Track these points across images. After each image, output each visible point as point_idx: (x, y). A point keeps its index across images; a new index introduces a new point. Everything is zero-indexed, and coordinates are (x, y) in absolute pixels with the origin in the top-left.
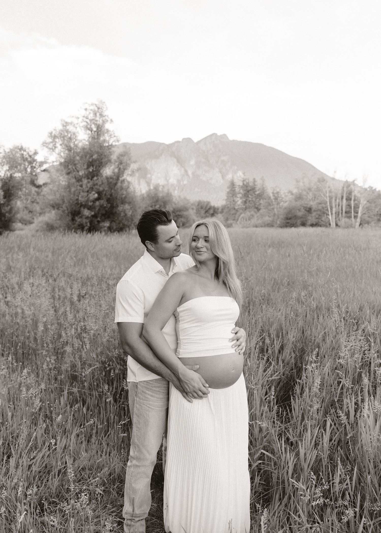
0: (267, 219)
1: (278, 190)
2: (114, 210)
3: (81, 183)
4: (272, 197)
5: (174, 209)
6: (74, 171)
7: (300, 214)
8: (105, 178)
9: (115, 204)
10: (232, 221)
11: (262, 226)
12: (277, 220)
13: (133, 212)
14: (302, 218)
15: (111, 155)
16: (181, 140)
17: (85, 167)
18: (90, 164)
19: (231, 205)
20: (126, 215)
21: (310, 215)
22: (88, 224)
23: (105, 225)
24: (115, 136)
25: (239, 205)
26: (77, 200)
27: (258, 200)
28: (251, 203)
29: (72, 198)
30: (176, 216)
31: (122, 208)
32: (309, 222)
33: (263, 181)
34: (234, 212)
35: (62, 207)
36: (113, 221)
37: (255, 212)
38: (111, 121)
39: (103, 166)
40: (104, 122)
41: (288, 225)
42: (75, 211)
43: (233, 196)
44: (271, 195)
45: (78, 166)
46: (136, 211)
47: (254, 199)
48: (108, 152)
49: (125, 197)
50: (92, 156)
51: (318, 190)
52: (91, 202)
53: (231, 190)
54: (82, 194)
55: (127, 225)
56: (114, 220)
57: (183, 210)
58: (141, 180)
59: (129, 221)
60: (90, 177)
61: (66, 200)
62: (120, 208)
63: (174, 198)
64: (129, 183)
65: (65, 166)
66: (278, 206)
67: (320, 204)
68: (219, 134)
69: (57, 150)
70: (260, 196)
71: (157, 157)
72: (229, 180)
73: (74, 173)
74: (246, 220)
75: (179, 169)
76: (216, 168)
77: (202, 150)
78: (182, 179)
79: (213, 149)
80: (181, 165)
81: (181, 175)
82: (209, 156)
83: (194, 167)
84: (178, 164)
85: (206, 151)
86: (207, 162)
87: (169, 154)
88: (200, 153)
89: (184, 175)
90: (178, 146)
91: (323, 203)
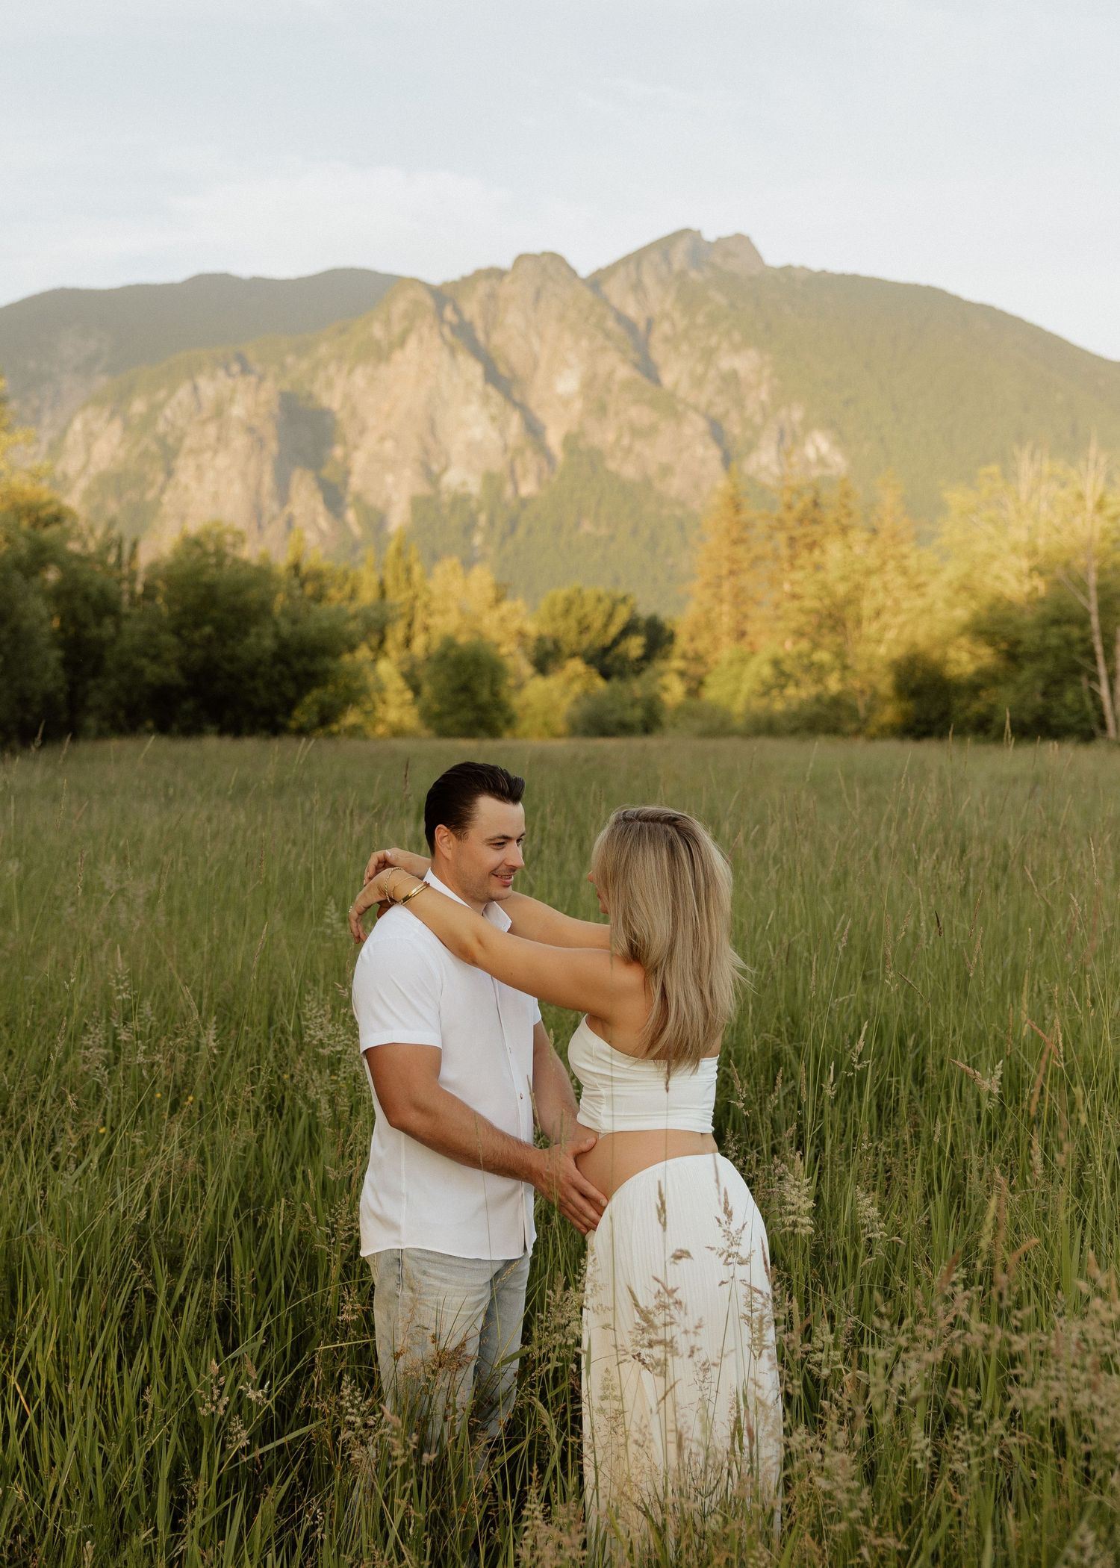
58: (296, 474)
71: (380, 354)
76: (692, 416)
77: (621, 318)
78: (512, 472)
79: (676, 315)
80: (508, 396)
81: (506, 449)
82: (658, 352)
83: (578, 405)
84: (491, 390)
85: (642, 326)
86: (645, 382)
87: (442, 335)
88: (608, 335)
89: (519, 451)
90: (492, 296)
91: (1070, 621)
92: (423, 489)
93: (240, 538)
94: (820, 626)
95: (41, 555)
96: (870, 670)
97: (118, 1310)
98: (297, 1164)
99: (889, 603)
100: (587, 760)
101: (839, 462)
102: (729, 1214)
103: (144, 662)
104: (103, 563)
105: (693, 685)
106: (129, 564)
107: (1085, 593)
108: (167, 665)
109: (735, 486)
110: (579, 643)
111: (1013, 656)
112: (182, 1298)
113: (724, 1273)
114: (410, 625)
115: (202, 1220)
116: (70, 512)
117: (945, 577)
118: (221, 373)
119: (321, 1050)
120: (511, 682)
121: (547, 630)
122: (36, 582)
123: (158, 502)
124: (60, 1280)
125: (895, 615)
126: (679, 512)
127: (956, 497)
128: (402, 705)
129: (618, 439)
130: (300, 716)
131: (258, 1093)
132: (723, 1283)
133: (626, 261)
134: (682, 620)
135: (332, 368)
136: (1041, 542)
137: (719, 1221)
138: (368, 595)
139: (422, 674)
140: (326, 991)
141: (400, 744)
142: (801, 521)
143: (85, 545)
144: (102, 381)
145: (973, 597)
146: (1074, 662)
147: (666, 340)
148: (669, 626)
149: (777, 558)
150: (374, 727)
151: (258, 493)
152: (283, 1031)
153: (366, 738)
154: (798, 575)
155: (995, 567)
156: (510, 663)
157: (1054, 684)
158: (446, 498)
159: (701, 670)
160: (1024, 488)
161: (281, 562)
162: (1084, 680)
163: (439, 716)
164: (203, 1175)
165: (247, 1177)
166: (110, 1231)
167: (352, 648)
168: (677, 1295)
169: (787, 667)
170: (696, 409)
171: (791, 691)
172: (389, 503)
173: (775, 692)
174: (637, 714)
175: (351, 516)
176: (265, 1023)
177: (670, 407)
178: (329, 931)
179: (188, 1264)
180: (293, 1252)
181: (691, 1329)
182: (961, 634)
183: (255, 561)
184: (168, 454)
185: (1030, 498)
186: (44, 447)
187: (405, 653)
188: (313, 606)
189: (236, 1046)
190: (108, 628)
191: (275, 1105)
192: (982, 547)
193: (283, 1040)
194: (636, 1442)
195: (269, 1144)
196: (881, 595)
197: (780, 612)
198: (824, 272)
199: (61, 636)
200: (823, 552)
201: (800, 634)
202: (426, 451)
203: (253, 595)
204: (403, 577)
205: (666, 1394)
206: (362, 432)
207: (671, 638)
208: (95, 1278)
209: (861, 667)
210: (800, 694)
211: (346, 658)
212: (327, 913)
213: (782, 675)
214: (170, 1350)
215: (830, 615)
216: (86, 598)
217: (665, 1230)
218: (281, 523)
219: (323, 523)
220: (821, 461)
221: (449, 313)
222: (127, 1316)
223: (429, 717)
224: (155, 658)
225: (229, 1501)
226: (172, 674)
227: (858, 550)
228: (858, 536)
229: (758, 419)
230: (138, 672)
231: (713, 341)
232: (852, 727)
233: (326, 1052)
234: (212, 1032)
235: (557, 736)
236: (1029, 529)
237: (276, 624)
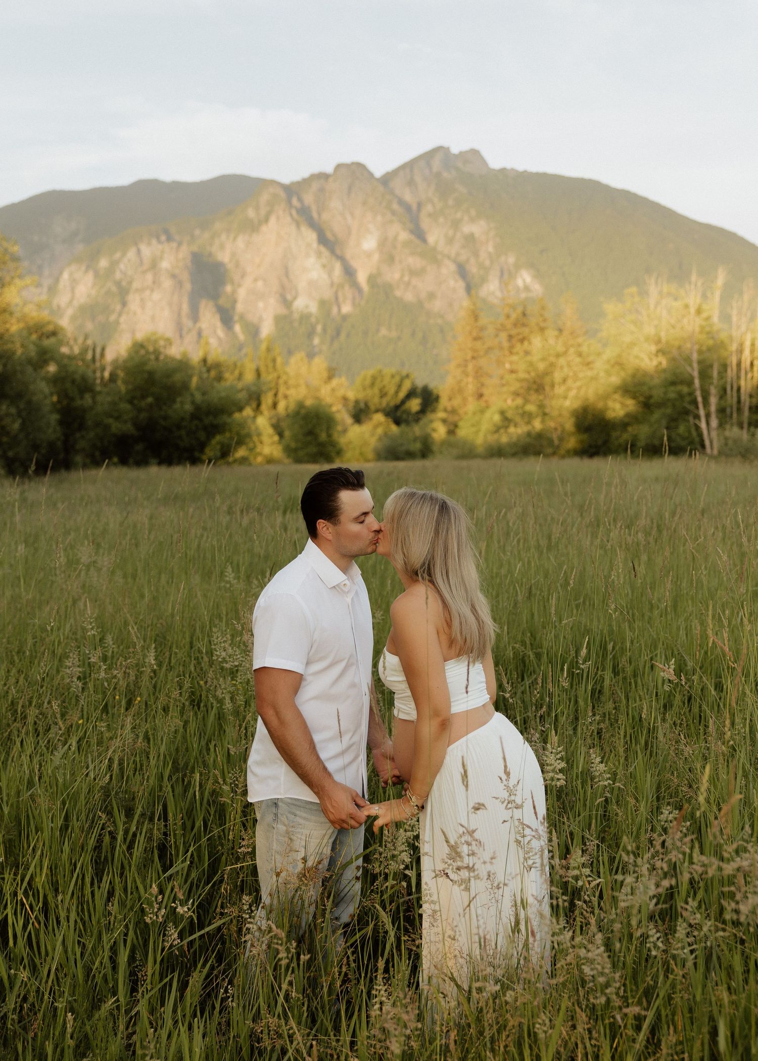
58: (202, 303)
67: (674, 384)
68: (455, 150)
71: (253, 227)
76: (447, 262)
77: (401, 202)
78: (337, 298)
79: (436, 200)
80: (332, 251)
81: (332, 285)
82: (425, 223)
83: (376, 257)
84: (323, 249)
85: (414, 207)
86: (417, 241)
87: (291, 215)
88: (393, 213)
89: (341, 286)
90: (322, 190)
91: (682, 382)
92: (282, 311)
93: (169, 342)
94: (529, 389)
95: (44, 356)
96: (560, 415)
97: (92, 842)
98: (210, 742)
99: (571, 374)
100: (389, 474)
101: (537, 289)
102: (507, 773)
103: (111, 421)
104: (83, 360)
105: (452, 428)
106: (101, 361)
107: (691, 365)
108: (125, 422)
109: (474, 304)
110: (380, 404)
111: (647, 405)
112: (134, 835)
113: (506, 815)
114: (276, 395)
115: (147, 781)
116: (62, 329)
117: (605, 357)
118: (154, 241)
119: (224, 665)
120: (339, 428)
121: (361, 396)
122: (43, 373)
123: (117, 323)
124: (51, 825)
125: (575, 381)
126: (440, 321)
127: (611, 308)
128: (273, 443)
129: (402, 276)
130: (209, 452)
131: (183, 694)
132: (505, 821)
133: (403, 167)
134: (443, 387)
135: (224, 237)
136: (663, 334)
137: (501, 779)
138: (249, 377)
139: (284, 425)
140: (227, 624)
141: (273, 468)
142: (515, 325)
143: (71, 348)
144: (80, 248)
145: (623, 369)
146: (684, 408)
147: (430, 215)
148: (435, 392)
149: (501, 348)
150: (255, 458)
151: (179, 315)
152: (200, 651)
153: (250, 464)
154: (515, 358)
155: (636, 351)
156: (338, 417)
157: (672, 422)
158: (296, 316)
159: (456, 418)
160: (652, 301)
161: (195, 357)
162: (691, 419)
163: (296, 450)
164: (147, 749)
165: (177, 750)
166: (85, 790)
167: (241, 409)
168: (476, 835)
169: (509, 415)
170: (449, 257)
171: (512, 430)
172: (261, 319)
173: (502, 431)
174: (418, 446)
175: (237, 328)
176: (188, 646)
177: (432, 256)
178: (228, 585)
179: (139, 811)
180: (208, 801)
181: (488, 860)
182: (615, 392)
183: (178, 357)
184: (123, 292)
185: (656, 307)
186: (45, 290)
187: (273, 412)
188: (216, 384)
189: (170, 662)
190: (88, 399)
191: (196, 701)
192: (627, 339)
193: (200, 658)
194: (450, 937)
195: (192, 727)
196: (566, 370)
197: (504, 382)
198: (526, 171)
199: (59, 406)
200: (530, 343)
201: (516, 394)
202: (283, 287)
203: (178, 377)
204: (271, 365)
205: (470, 902)
206: (243, 276)
207: (437, 398)
208: (75, 824)
209: (555, 413)
210: (517, 431)
211: (237, 416)
212: (226, 574)
213: (507, 421)
214: (127, 872)
215: (535, 382)
216: (73, 382)
217: (467, 790)
218: (194, 333)
219: (221, 333)
220: (527, 288)
221: (295, 201)
222: (98, 848)
223: (288, 450)
224: (117, 418)
225: (168, 979)
226: (128, 428)
227: (551, 341)
228: (551, 333)
229: (487, 263)
230: (107, 427)
231: (459, 215)
232: (550, 450)
233: (227, 666)
234: (153, 654)
235: (367, 461)
236: (656, 327)
237: (192, 395)
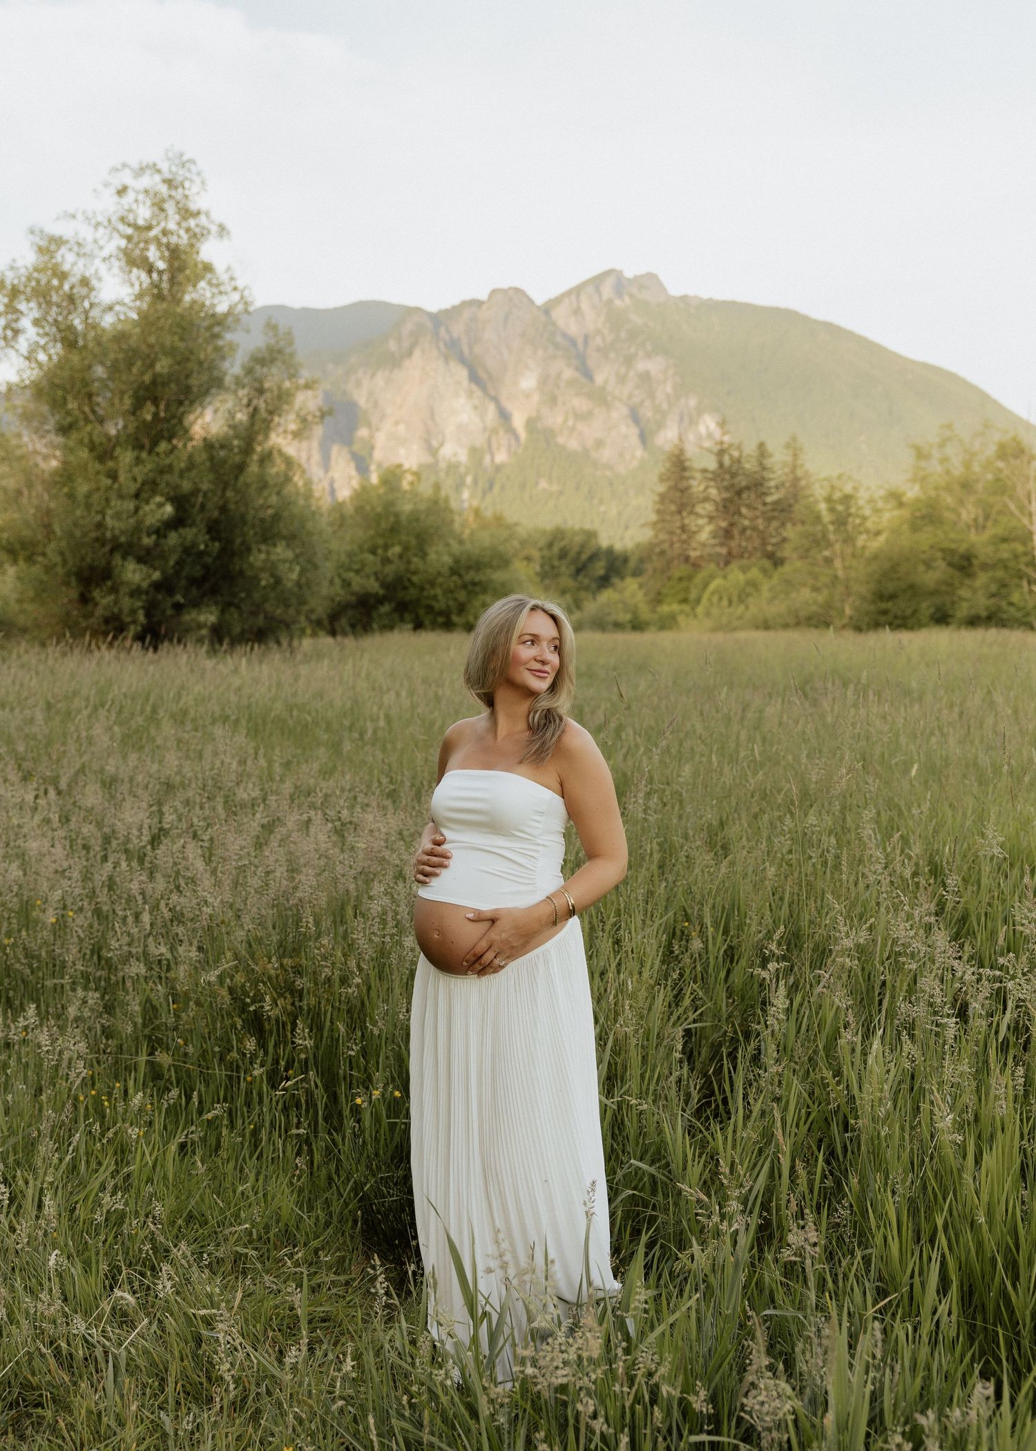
0: (805, 598)
1: (848, 489)
2: (237, 565)
3: (110, 464)
4: (827, 517)
5: (457, 561)
6: (87, 420)
7: (929, 578)
8: (201, 443)
9: (238, 541)
10: (675, 607)
11: (786, 626)
12: (842, 601)
13: (303, 572)
14: (935, 593)
15: (223, 358)
16: (483, 296)
17: (128, 402)
18: (148, 393)
19: (672, 545)
20: (278, 581)
21: (967, 582)
22: (141, 617)
23: (202, 618)
24: (235, 289)
25: (704, 545)
26: (100, 525)
27: (775, 524)
28: (749, 539)
29: (81, 522)
30: (465, 586)
31: (263, 556)
32: (963, 611)
33: (795, 455)
34: (684, 570)
35: (44, 554)
36: (230, 604)
37: (764, 571)
38: (222, 229)
39: (192, 403)
40: (196, 237)
41: (883, 619)
42: (92, 568)
43: (680, 512)
44: (823, 506)
45: (99, 399)
46: (316, 567)
47: (760, 523)
48: (210, 349)
49: (277, 517)
50: (152, 365)
51: (1001, 487)
52: (149, 535)
53: (675, 488)
54: (116, 503)
55: (281, 621)
56: (236, 601)
57: (489, 565)
58: (335, 449)
59: (287, 606)
60: (147, 442)
61: (57, 528)
62: (258, 558)
63: (457, 518)
64: (289, 461)
65: (54, 401)
66: (849, 550)
67: (1004, 540)
68: (629, 274)
69: (23, 344)
70: (782, 511)
71: (394, 362)
72: (667, 448)
73: (89, 428)
74: (730, 602)
75: (476, 408)
76: (618, 404)
77: (565, 336)
78: (490, 446)
79: (606, 331)
80: (485, 391)
81: (485, 429)
82: (593, 360)
83: (536, 397)
84: (474, 388)
85: (581, 341)
86: (583, 380)
87: (438, 348)
88: (556, 348)
89: (494, 431)
90: (473, 319)
91: (1015, 539)
92: (426, 457)
107: (1028, 518)
109: (649, 453)
110: (560, 566)
126: (608, 473)
129: (566, 420)
133: (569, 293)
135: (360, 373)
146: (1019, 570)
147: (599, 350)
157: (1002, 589)
158: (443, 465)
162: (1025, 584)
170: (620, 399)
177: (601, 397)
198: (711, 299)
202: (428, 432)
206: (382, 417)
219: (356, 484)
220: (710, 436)
221: (442, 333)
229: (665, 406)
231: (632, 350)
